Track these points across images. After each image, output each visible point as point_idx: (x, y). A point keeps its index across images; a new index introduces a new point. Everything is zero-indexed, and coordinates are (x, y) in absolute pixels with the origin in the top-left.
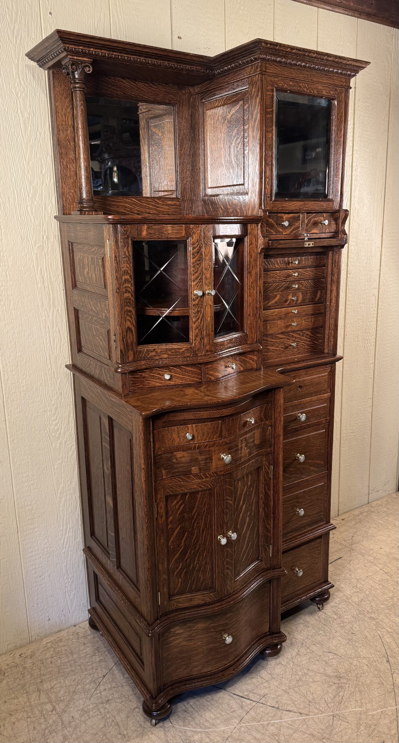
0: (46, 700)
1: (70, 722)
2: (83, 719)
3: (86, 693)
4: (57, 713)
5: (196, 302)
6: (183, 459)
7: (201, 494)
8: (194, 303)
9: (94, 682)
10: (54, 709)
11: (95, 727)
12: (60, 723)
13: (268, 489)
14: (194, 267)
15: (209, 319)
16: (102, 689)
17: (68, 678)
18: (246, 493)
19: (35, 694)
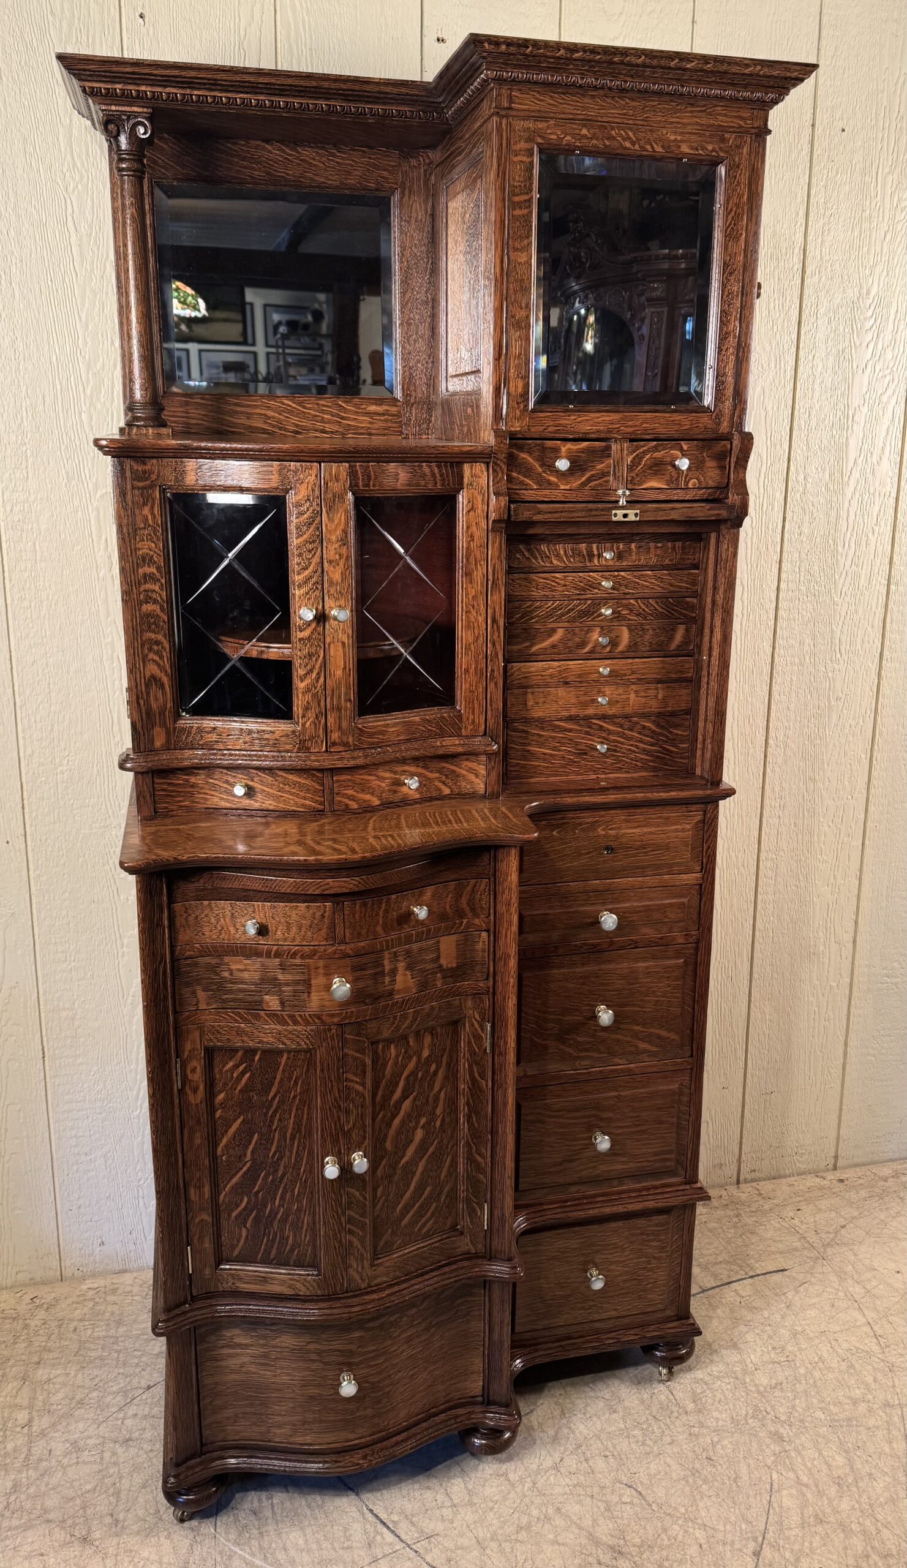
0: (25, 1403)
1: (40, 1460)
2: (65, 1461)
3: (99, 1412)
4: (30, 1435)
5: (306, 634)
6: (246, 975)
7: (288, 1058)
8: (300, 635)
9: (125, 1393)
10: (30, 1422)
11: (76, 1484)
12: (23, 1456)
13: (480, 1075)
14: (300, 555)
15: (339, 673)
16: (130, 1413)
17: (85, 1370)
18: (413, 1073)
19: (15, 1384)
